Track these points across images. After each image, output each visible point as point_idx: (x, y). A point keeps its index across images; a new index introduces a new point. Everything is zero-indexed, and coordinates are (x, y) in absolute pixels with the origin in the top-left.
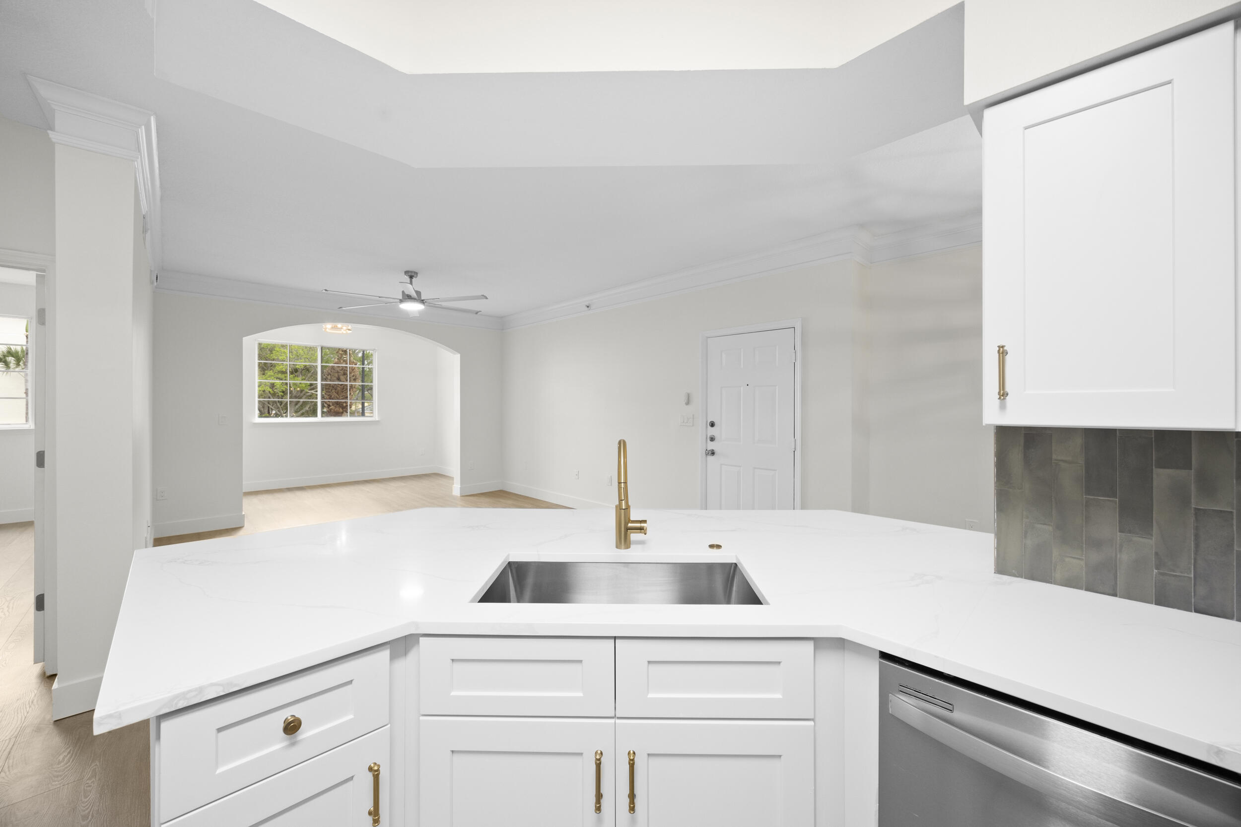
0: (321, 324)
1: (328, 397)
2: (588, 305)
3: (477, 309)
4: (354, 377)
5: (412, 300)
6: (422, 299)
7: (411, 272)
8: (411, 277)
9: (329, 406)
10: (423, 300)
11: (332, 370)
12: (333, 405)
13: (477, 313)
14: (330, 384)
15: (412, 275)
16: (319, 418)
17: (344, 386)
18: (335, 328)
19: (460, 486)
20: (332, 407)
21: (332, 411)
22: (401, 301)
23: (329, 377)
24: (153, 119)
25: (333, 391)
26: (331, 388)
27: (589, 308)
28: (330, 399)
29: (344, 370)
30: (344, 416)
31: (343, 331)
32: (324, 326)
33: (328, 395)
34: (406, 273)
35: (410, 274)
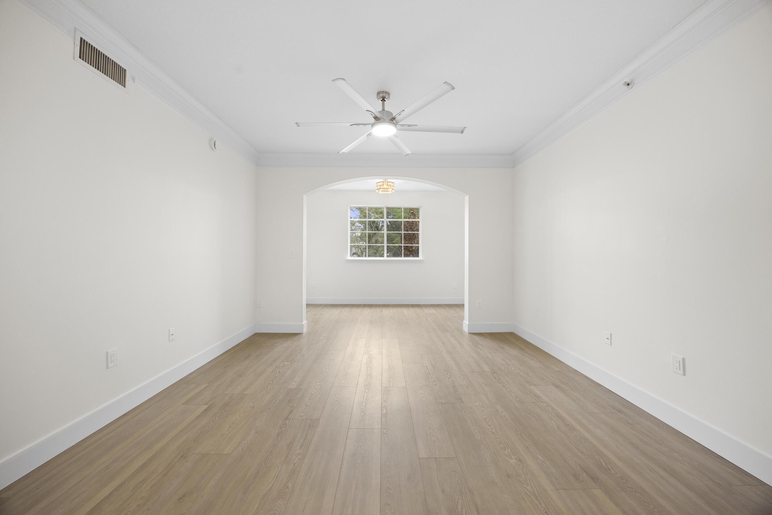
2: (627, 82)
8: (383, 100)
12: (399, 249)
15: (383, 96)
16: (385, 258)
17: (405, 235)
27: (630, 86)
34: (378, 94)
35: (381, 95)
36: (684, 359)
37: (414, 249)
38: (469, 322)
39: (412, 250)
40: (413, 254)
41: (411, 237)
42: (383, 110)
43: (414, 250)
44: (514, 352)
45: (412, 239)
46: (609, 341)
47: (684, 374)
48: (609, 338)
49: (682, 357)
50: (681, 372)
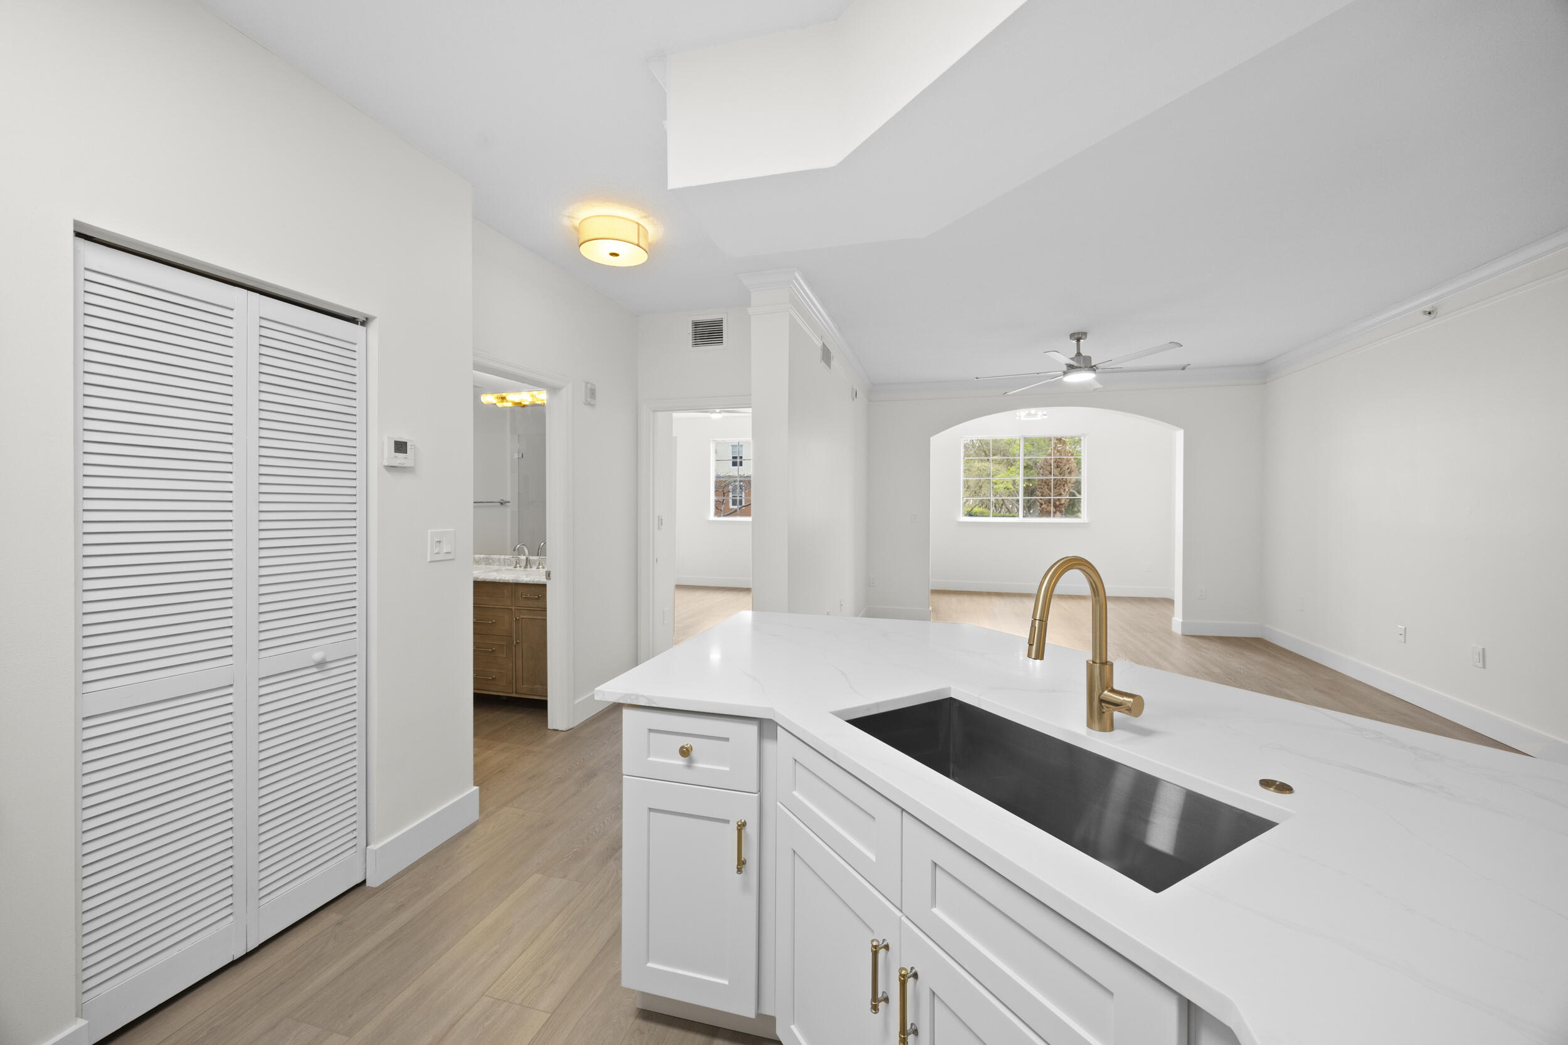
0: (1014, 411)
1: (1040, 494)
2: (1428, 310)
3: (1184, 363)
4: (1069, 470)
5: (1075, 370)
6: (1093, 364)
7: (1078, 333)
8: (1078, 340)
9: (1041, 504)
10: (1092, 367)
11: (1046, 463)
12: (1045, 504)
13: (1183, 369)
14: (1042, 480)
15: (1078, 337)
16: (1020, 519)
17: (1057, 482)
18: (1029, 415)
19: (1181, 621)
20: (1044, 506)
21: (1045, 510)
22: (1065, 373)
23: (1041, 471)
24: (797, 274)
25: (1046, 487)
26: (1043, 484)
27: (1432, 316)
28: (1042, 496)
29: (1058, 462)
30: (1057, 516)
31: (1039, 418)
32: (1018, 413)
33: (1040, 492)
34: (1072, 336)
35: (1076, 336)
36: (1483, 649)
37: (1063, 502)
38: (1183, 619)
39: (1060, 504)
40: (1061, 512)
41: (1059, 482)
42: (1079, 354)
43: (1064, 504)
44: (1261, 658)
45: (1060, 485)
46: (1402, 638)
47: (1484, 667)
48: (1403, 634)
49: (1482, 647)
50: (1481, 665)
